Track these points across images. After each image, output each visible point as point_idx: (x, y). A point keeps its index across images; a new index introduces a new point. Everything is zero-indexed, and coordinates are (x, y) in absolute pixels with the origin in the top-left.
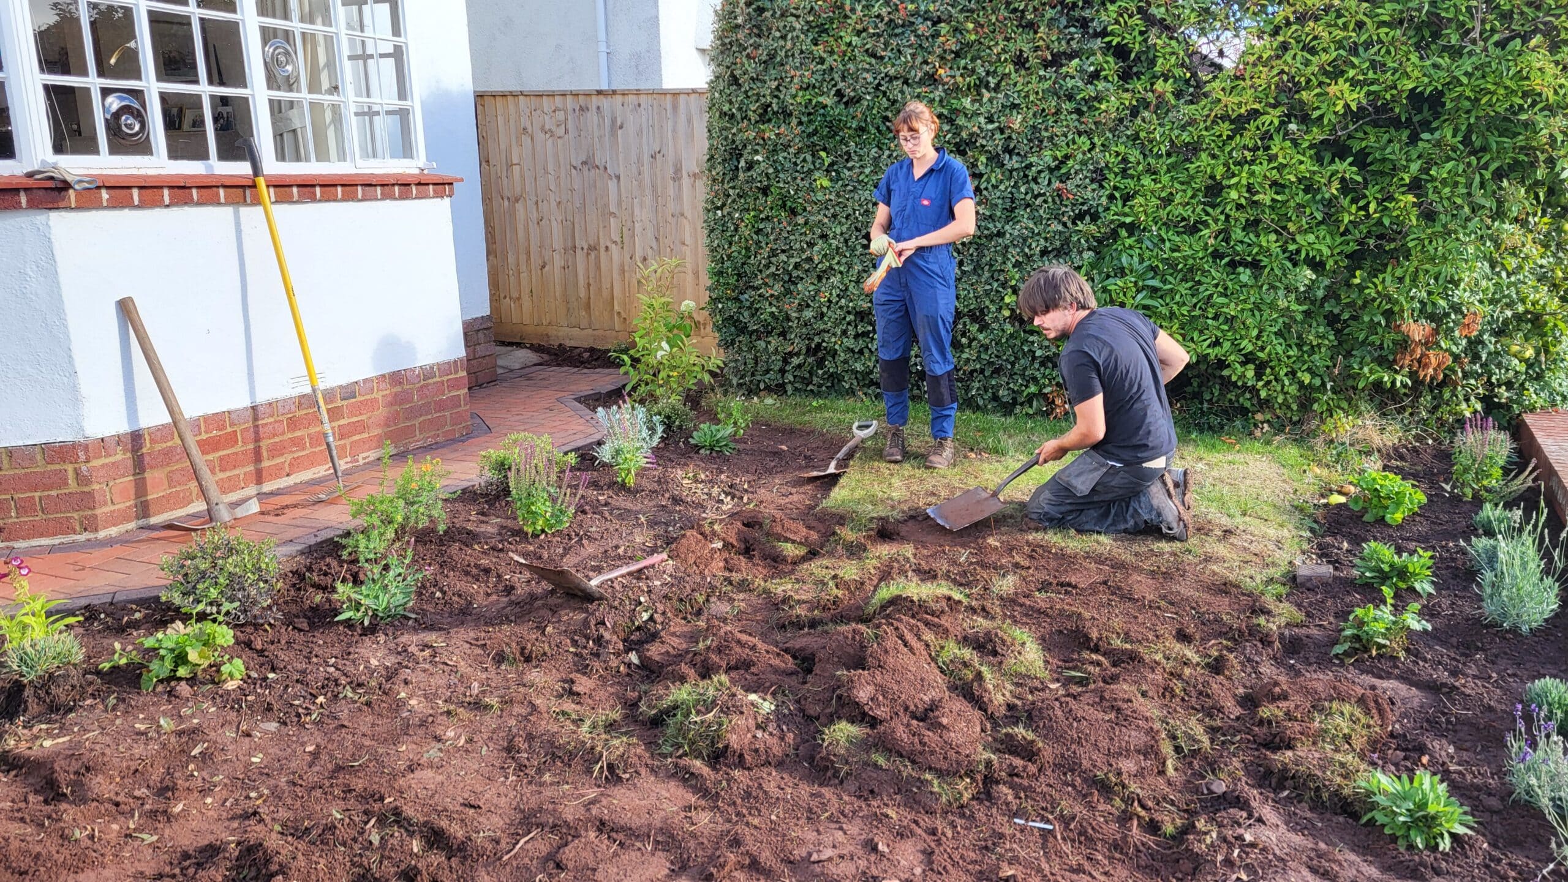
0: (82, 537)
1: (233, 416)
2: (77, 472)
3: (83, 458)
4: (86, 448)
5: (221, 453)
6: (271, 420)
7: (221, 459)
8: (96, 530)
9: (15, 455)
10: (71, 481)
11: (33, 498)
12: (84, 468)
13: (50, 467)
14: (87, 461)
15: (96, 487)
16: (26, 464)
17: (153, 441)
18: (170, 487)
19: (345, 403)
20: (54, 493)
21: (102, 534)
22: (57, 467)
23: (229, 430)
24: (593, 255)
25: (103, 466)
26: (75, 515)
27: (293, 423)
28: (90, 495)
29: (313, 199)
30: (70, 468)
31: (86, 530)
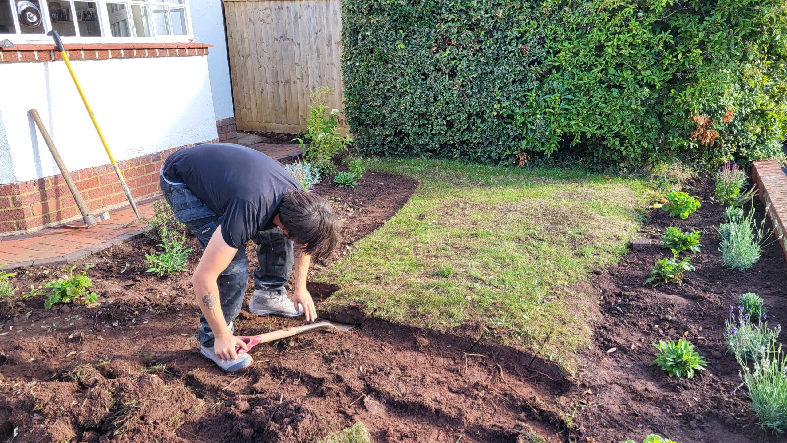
0: (20, 232)
1: (95, 170)
2: (13, 199)
3: (16, 192)
4: (17, 187)
5: (90, 189)
7: (90, 192)
8: (26, 229)
10: (11, 204)
12: (17, 197)
14: (19, 194)
15: (24, 207)
17: (53, 183)
18: (64, 207)
19: (155, 163)
20: (2, 210)
21: (29, 231)
22: (3, 197)
23: (93, 177)
24: (287, 85)
25: (27, 196)
26: (15, 222)
28: (22, 211)
29: (133, 57)
30: (10, 197)
31: (20, 229)
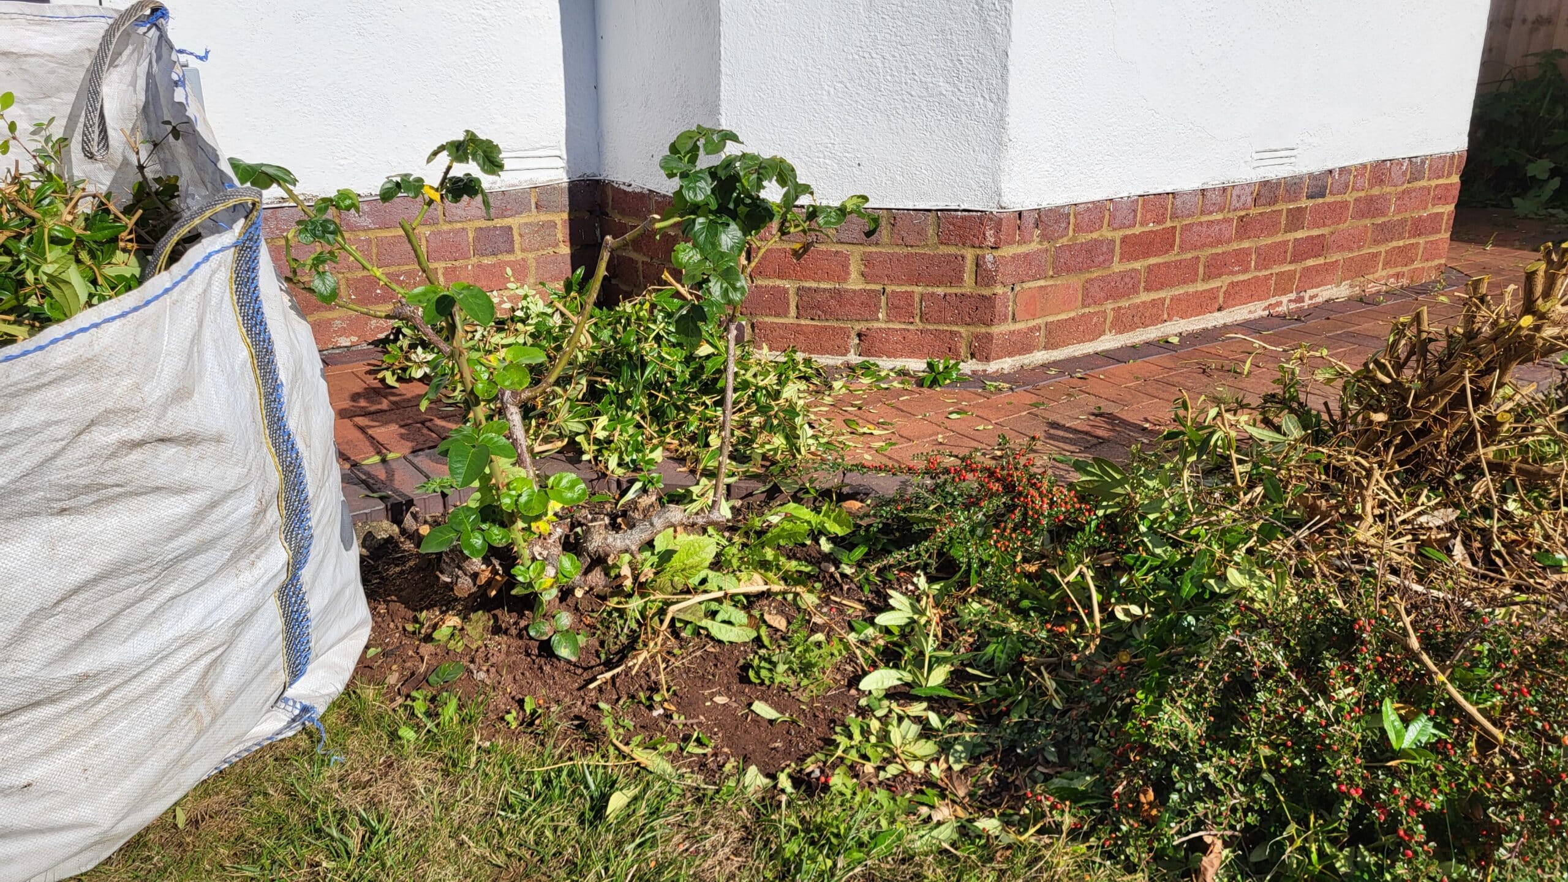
0: (967, 366)
1: (1178, 202)
2: (978, 263)
3: (990, 240)
4: (998, 224)
5: (1153, 261)
6: (1220, 216)
7: (1150, 269)
8: (987, 359)
9: (899, 223)
10: (968, 277)
11: (911, 294)
12: (989, 258)
13: (943, 250)
14: (995, 248)
15: (999, 290)
16: (910, 240)
17: (1078, 229)
18: (1084, 306)
19: (1310, 203)
20: (940, 291)
22: (952, 250)
23: (1169, 224)
25: (1013, 258)
26: (962, 330)
27: (1245, 228)
28: (988, 301)
30: (970, 254)
31: (973, 356)
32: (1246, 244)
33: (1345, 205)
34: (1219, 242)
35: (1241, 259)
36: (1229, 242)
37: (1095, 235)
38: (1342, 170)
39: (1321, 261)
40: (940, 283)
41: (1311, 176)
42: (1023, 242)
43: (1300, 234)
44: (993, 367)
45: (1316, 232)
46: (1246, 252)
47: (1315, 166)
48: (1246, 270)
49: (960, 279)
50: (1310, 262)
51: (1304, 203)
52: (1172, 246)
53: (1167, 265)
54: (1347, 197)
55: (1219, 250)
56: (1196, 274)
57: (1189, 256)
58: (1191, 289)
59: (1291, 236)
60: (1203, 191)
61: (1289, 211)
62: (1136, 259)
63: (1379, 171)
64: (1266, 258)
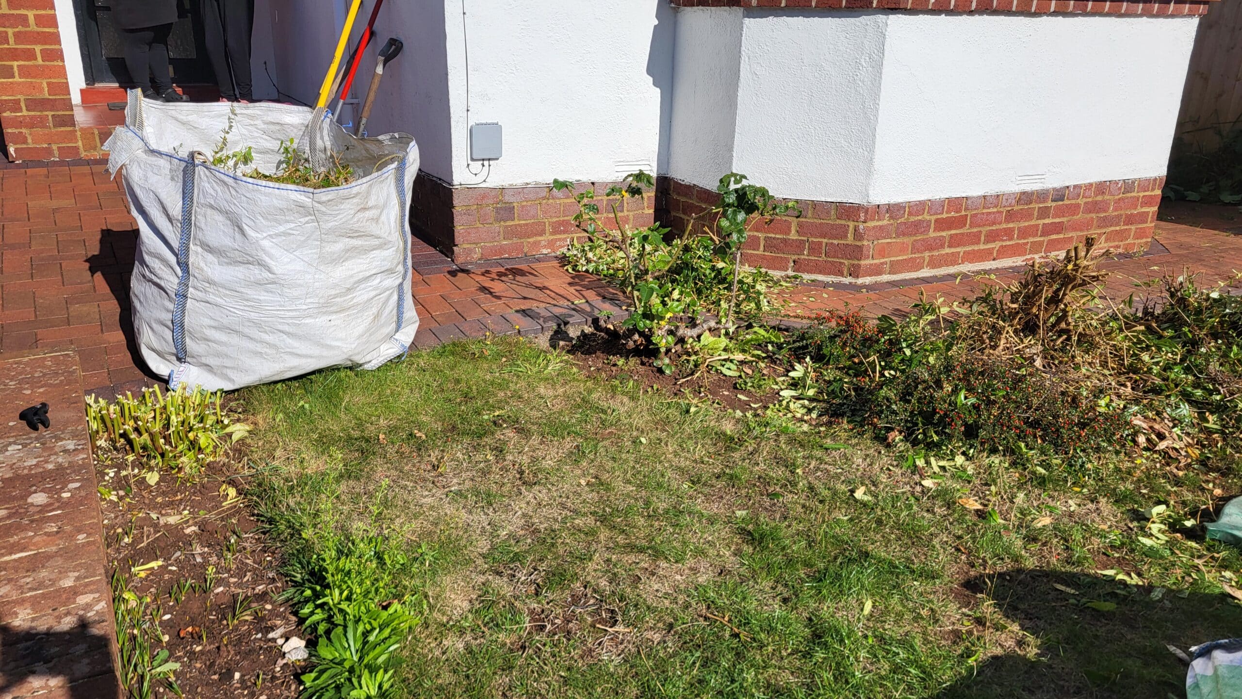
0: (847, 280)
1: (969, 202)
2: (856, 229)
3: (862, 218)
4: (867, 211)
5: (953, 232)
6: (995, 210)
7: (951, 236)
8: (857, 277)
9: (818, 208)
10: (850, 236)
11: (821, 243)
12: (861, 227)
13: (839, 222)
14: (865, 222)
15: (865, 243)
16: (821, 216)
17: (910, 214)
18: (912, 253)
19: (1054, 204)
20: (836, 242)
22: (843, 222)
23: (963, 213)
25: (874, 227)
26: (846, 262)
27: (1011, 216)
28: (860, 248)
30: (851, 225)
31: (850, 275)
32: (1011, 225)
33: (1078, 205)
34: (994, 223)
35: (1009, 233)
36: (1000, 223)
37: (920, 218)
38: (1075, 187)
39: (1061, 236)
40: (836, 238)
41: (1054, 189)
42: (879, 220)
43: (1047, 221)
44: (860, 281)
45: (1057, 220)
46: (1012, 230)
47: (1058, 184)
48: (1011, 239)
49: (846, 237)
50: (1054, 237)
51: (1049, 204)
52: (965, 226)
53: (962, 234)
54: (1079, 201)
55: (994, 228)
56: (980, 240)
57: (975, 230)
58: (976, 248)
59: (1041, 222)
60: (984, 197)
61: (1039, 208)
62: (943, 230)
63: (1101, 187)
64: (1024, 233)
